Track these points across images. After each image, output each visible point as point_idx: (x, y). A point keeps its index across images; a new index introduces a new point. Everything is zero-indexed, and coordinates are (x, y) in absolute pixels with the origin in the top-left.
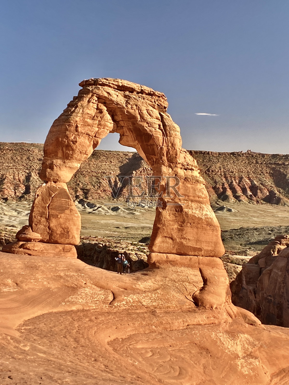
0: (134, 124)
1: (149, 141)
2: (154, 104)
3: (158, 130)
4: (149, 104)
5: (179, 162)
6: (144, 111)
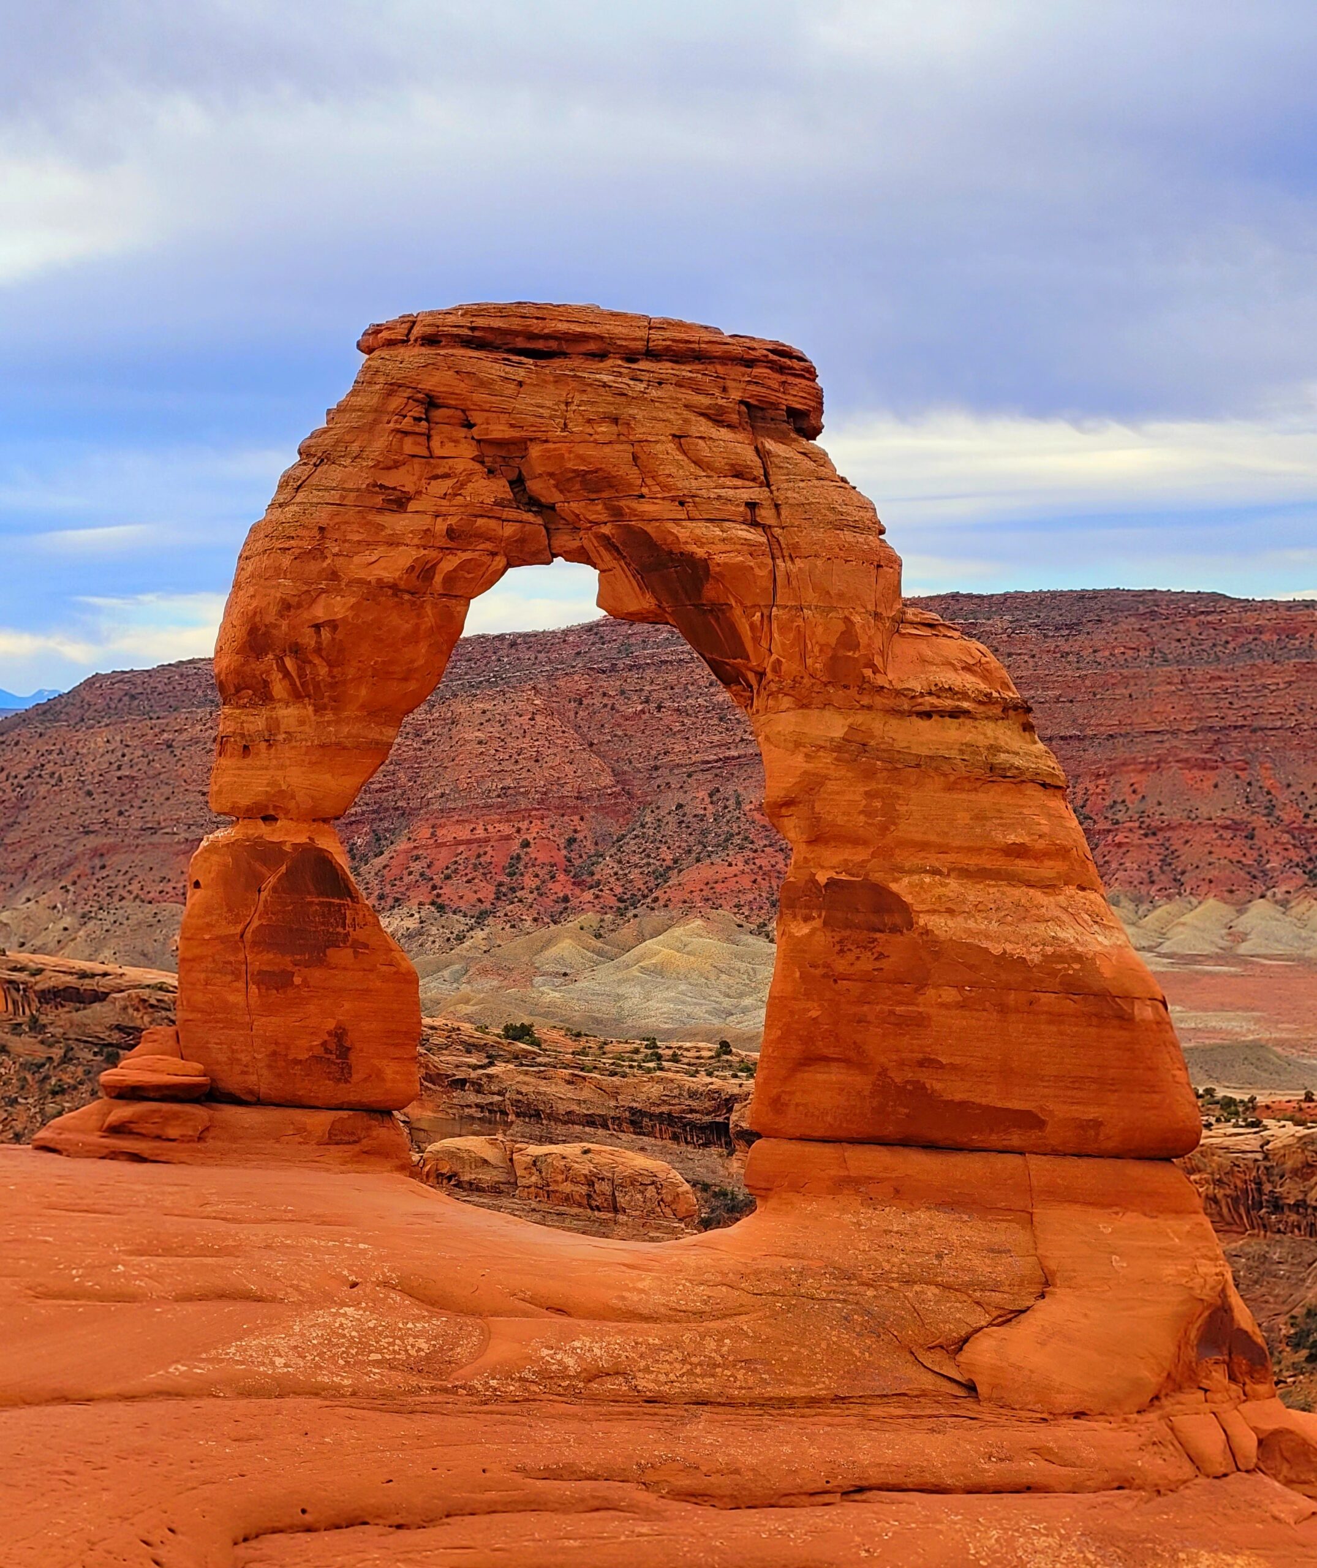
0: (617, 513)
1: (701, 592)
2: (720, 402)
3: (743, 533)
4: (685, 406)
5: (880, 680)
6: (659, 447)
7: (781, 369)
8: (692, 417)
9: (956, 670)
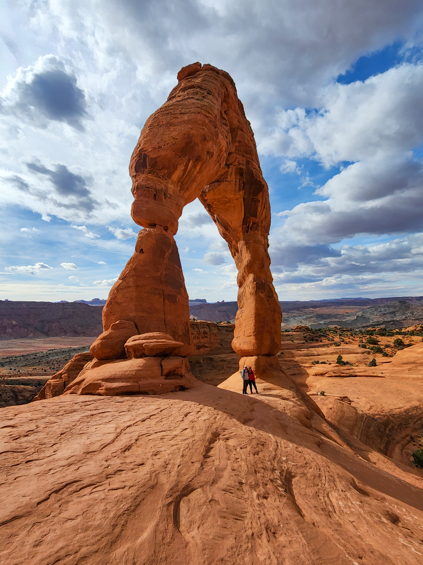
0: (248, 163)
1: (257, 195)
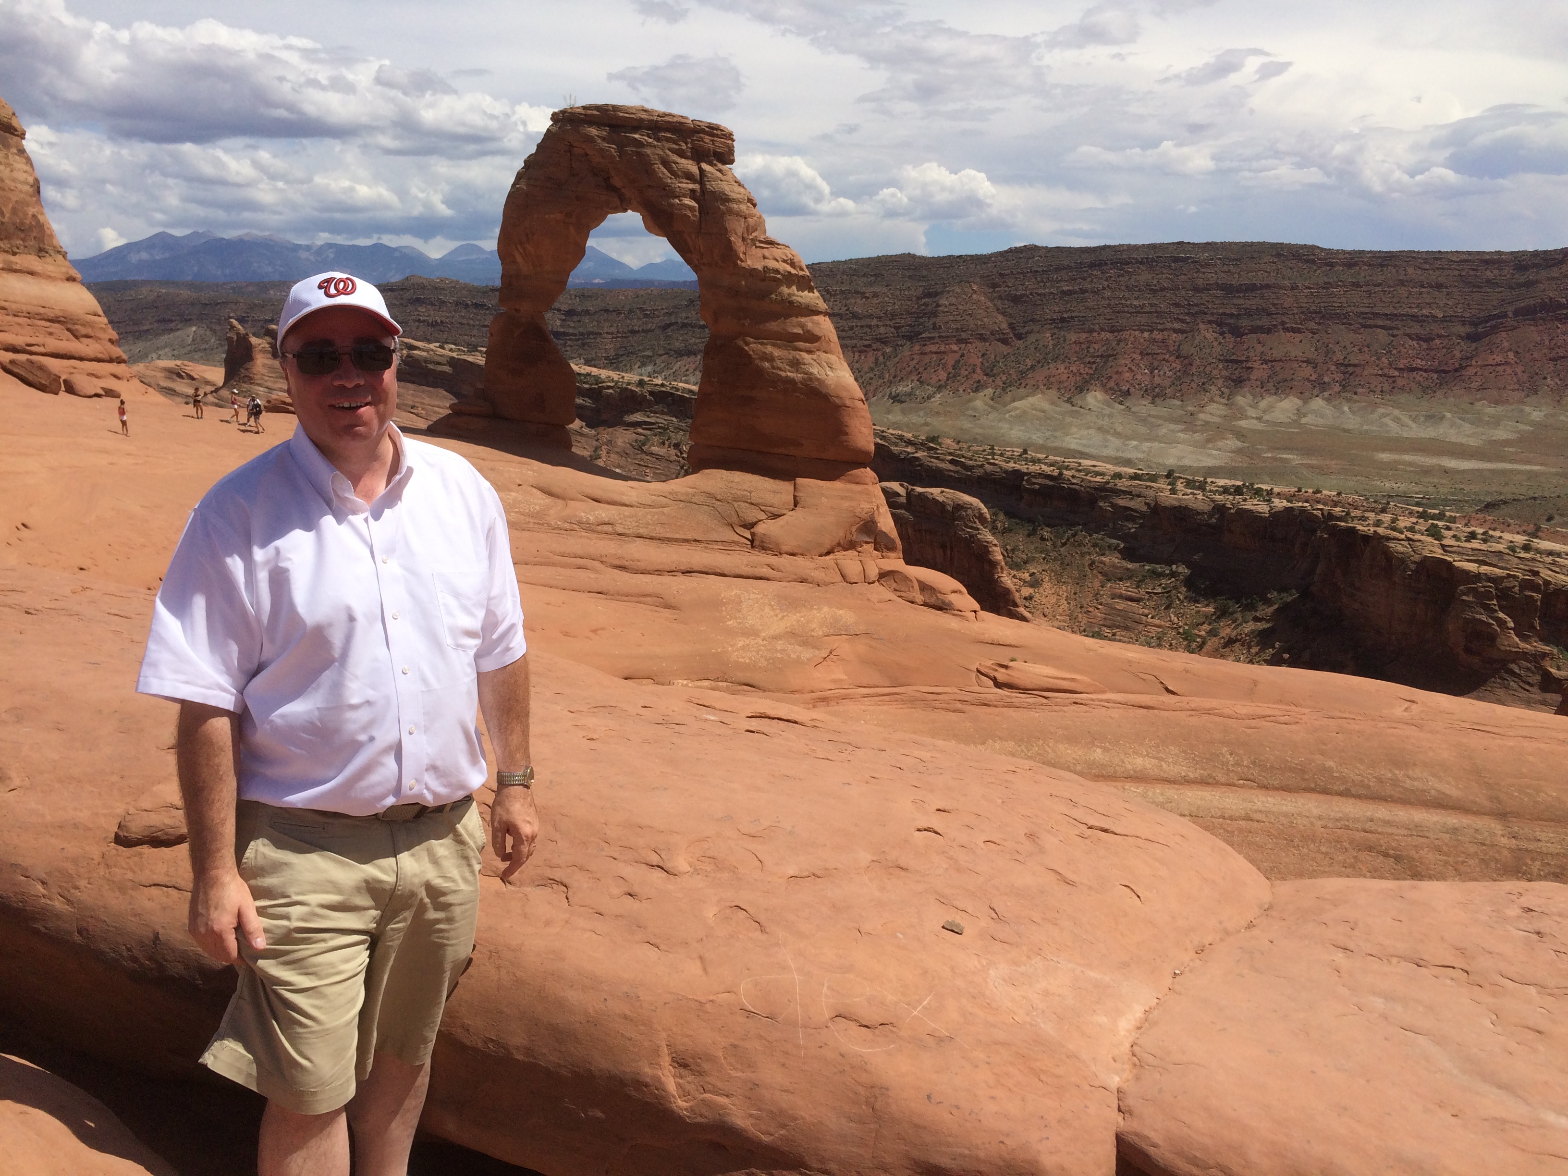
2: (684, 147)
3: (688, 201)
4: (670, 149)
5: (743, 265)
6: (656, 166)
7: (713, 135)
8: (670, 153)
9: (777, 261)
